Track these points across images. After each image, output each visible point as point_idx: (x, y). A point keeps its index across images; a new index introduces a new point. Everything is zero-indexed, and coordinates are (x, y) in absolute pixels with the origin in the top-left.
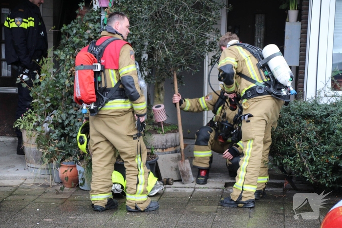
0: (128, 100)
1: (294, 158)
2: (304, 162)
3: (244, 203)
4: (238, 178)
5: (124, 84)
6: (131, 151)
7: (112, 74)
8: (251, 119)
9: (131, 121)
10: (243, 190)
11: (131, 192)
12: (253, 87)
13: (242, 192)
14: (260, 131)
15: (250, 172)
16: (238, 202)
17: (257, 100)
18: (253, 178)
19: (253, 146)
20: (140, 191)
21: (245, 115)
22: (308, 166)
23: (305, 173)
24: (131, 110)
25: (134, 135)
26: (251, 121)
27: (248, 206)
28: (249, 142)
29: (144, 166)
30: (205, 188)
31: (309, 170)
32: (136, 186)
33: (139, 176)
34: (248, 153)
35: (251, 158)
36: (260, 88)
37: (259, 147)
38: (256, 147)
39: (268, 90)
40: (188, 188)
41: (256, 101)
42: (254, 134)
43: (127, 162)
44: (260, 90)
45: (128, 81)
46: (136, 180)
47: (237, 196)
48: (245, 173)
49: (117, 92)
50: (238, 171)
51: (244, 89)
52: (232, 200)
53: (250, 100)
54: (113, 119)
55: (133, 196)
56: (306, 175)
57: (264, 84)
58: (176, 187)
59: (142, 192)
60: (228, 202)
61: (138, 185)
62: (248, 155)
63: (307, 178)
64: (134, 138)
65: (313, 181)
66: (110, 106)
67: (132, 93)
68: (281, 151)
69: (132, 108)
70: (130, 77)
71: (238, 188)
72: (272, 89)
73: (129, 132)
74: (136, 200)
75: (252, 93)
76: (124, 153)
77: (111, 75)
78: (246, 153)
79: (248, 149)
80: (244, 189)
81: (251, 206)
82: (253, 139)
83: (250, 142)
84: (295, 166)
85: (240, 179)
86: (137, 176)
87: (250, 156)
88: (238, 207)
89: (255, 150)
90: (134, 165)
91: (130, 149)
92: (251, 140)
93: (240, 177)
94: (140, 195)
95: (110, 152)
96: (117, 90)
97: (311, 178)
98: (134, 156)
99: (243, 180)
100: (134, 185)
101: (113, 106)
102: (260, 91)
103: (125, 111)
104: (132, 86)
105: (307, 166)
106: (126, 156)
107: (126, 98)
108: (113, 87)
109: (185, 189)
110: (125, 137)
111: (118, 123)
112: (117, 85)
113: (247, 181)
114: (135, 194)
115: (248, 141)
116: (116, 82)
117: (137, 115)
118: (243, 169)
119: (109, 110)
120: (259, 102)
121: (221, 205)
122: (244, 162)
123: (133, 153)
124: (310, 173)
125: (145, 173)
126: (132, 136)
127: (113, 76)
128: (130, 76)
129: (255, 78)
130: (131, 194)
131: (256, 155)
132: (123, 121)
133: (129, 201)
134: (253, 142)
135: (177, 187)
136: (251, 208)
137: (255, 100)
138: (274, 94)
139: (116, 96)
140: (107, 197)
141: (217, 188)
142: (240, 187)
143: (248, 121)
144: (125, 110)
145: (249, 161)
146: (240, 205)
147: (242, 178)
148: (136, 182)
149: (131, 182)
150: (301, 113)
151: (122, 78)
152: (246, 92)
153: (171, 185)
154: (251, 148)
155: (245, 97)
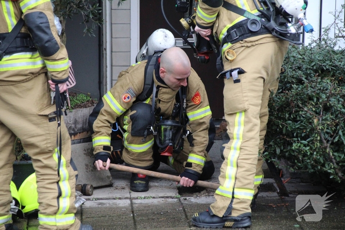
0: (37, 54)
1: (308, 142)
2: (326, 148)
3: (235, 220)
4: (224, 177)
5: (32, 26)
6: (45, 142)
7: (8, 9)
8: (242, 77)
9: (44, 89)
10: (233, 197)
11: (48, 211)
12: (241, 22)
13: (232, 201)
14: (255, 97)
15: (244, 167)
16: (224, 219)
17: (249, 45)
18: (249, 177)
19: (246, 123)
20: (64, 208)
21: (232, 71)
22: (333, 155)
23: (326, 166)
24: (42, 71)
25: (50, 114)
26: (242, 81)
27: (241, 225)
28: (238, 115)
29: (67, 166)
30: (148, 198)
31: (334, 161)
32: (56, 200)
33: (60, 183)
34: (238, 135)
35: (245, 144)
36: (254, 22)
37: (256, 125)
38: (250, 125)
39: (267, 26)
40: (120, 199)
41: (248, 47)
42: (247, 103)
43: (39, 161)
44: (254, 26)
45: (38, 21)
46: (57, 191)
47: (223, 208)
48: (235, 168)
49: (18, 40)
50: (223, 166)
51: (225, 26)
52: (214, 216)
53: (238, 45)
54: (12, 88)
55: (52, 217)
56: (329, 169)
57: (258, 16)
58: (98, 199)
59: (67, 210)
60: (208, 219)
61: (61, 199)
62: (238, 138)
63: (330, 174)
64: (51, 120)
65: (340, 178)
66: (7, 66)
67: (47, 42)
68: (284, 132)
69: (44, 67)
70: (41, 15)
71: (225, 195)
72: (273, 24)
73: (41, 109)
74: (58, 224)
75: (240, 31)
76: (32, 146)
77: (5, 10)
78: (235, 136)
79: (236, 128)
80: (235, 196)
81: (246, 225)
82: (245, 111)
83: (240, 117)
84: (312, 154)
85: (227, 180)
86: (58, 183)
87: (241, 140)
88: (224, 227)
89: (250, 130)
90: (51, 166)
91: (44, 138)
92: (241, 112)
93: (227, 175)
94: (63, 216)
95: (6, 145)
96: (17, 37)
97: (337, 174)
98: (51, 149)
99: (233, 181)
100: (54, 198)
101: (11, 65)
102: (253, 28)
103: (33, 73)
104: (47, 30)
105: (331, 154)
106: (36, 150)
107: (32, 50)
108: (10, 31)
109: (115, 201)
110: (34, 118)
111: (20, 94)
112: (16, 28)
113: (240, 181)
114: (55, 213)
115: (236, 113)
116: (15, 22)
117: (53, 81)
118: (232, 162)
119: (5, 72)
120: (253, 48)
121: (195, 226)
122: (232, 151)
123: (49, 145)
124: (336, 166)
125: (70, 177)
126: (46, 116)
127: (9, 13)
128: (41, 13)
129: (243, 5)
130: (49, 215)
131: (252, 138)
132: (29, 90)
133: (45, 226)
134: (246, 116)
135: (101, 199)
136: (245, 227)
137: (245, 44)
138: (277, 32)
139: (17, 48)
140: (4, 221)
141: (167, 197)
142: (228, 192)
143: (237, 81)
144: (33, 71)
145: (241, 149)
146: (228, 224)
147: (230, 178)
148: (57, 195)
149: (46, 195)
150: (313, 66)
151: (27, 16)
152: (228, 31)
153: (89, 195)
154: (242, 127)
155: (229, 38)
